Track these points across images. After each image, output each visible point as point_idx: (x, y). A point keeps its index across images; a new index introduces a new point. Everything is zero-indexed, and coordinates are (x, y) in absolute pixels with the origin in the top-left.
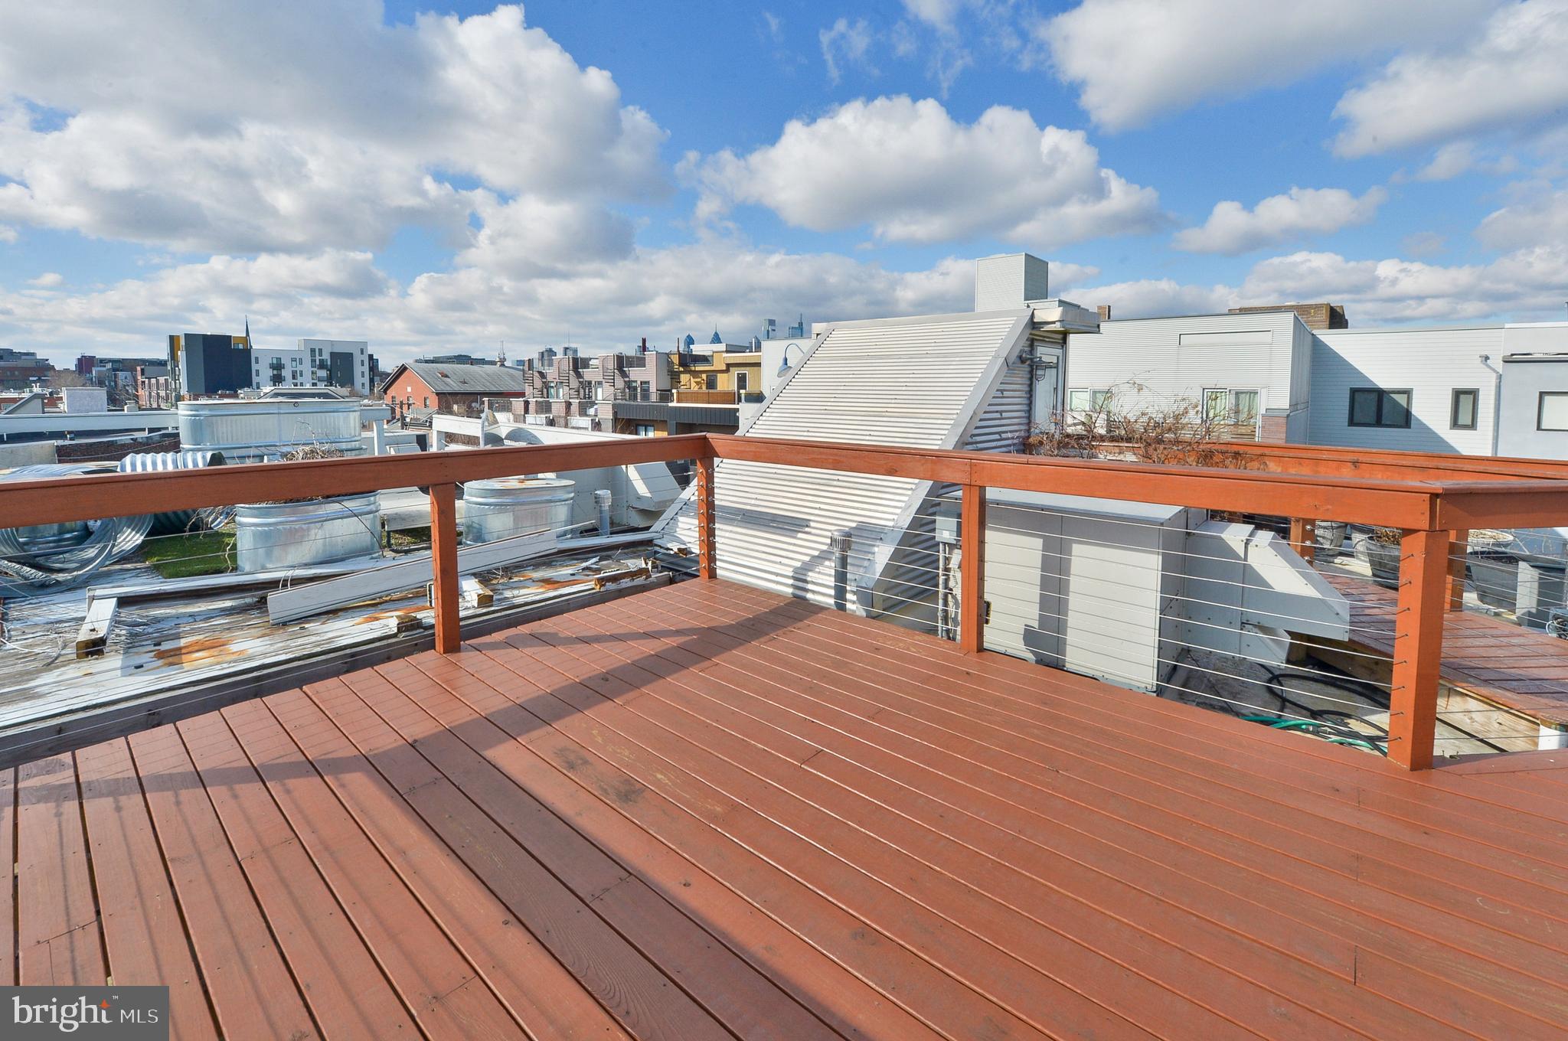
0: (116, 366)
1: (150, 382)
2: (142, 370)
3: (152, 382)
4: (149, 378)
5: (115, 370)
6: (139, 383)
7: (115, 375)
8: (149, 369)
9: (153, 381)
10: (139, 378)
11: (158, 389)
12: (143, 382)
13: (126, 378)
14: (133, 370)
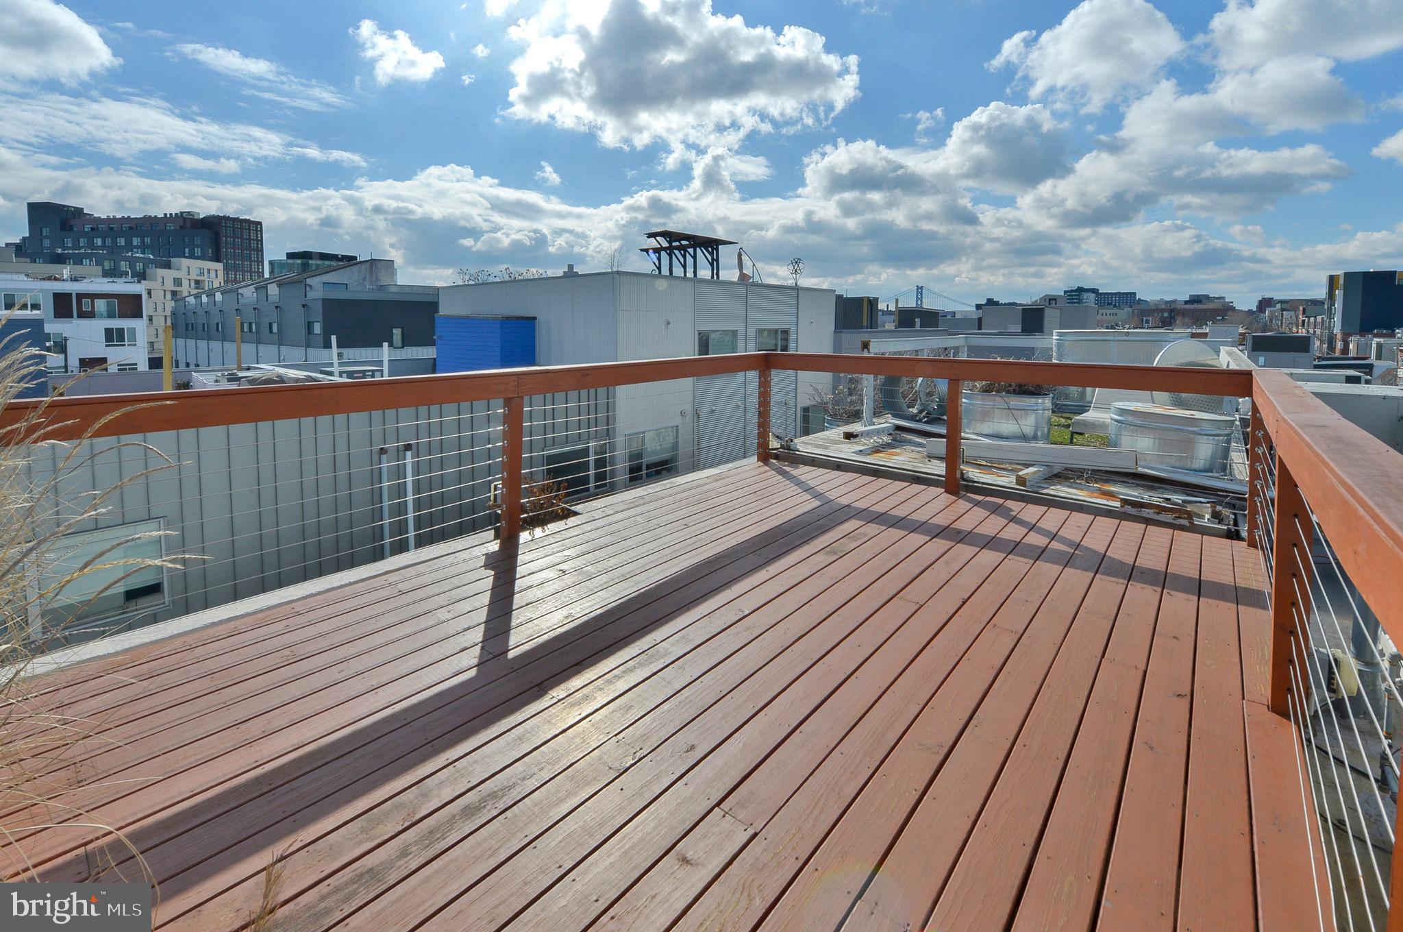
0: (1285, 306)
1: (1309, 320)
2: (1304, 309)
3: (1311, 321)
4: (1309, 317)
5: (1283, 310)
6: (1300, 321)
7: (1282, 314)
8: (1310, 310)
9: (1312, 319)
10: (1301, 317)
11: (1315, 327)
12: (1304, 321)
13: (1291, 317)
14: (1296, 309)
